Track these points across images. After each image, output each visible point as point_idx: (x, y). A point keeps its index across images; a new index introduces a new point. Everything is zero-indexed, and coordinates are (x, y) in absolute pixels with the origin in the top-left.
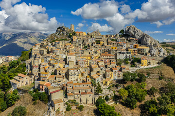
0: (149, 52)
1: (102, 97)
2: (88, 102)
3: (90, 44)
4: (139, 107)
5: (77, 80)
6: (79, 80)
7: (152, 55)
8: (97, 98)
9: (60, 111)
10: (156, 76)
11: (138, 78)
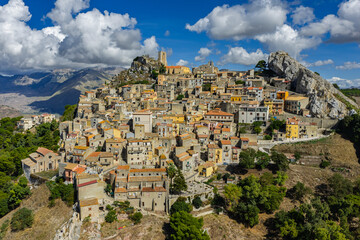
0: (309, 107)
1: (184, 199)
2: (156, 208)
3: (190, 92)
4: (265, 224)
5: (144, 162)
6: (148, 163)
7: (314, 115)
8: (175, 200)
9: (92, 221)
10: (316, 159)
11: (272, 162)
